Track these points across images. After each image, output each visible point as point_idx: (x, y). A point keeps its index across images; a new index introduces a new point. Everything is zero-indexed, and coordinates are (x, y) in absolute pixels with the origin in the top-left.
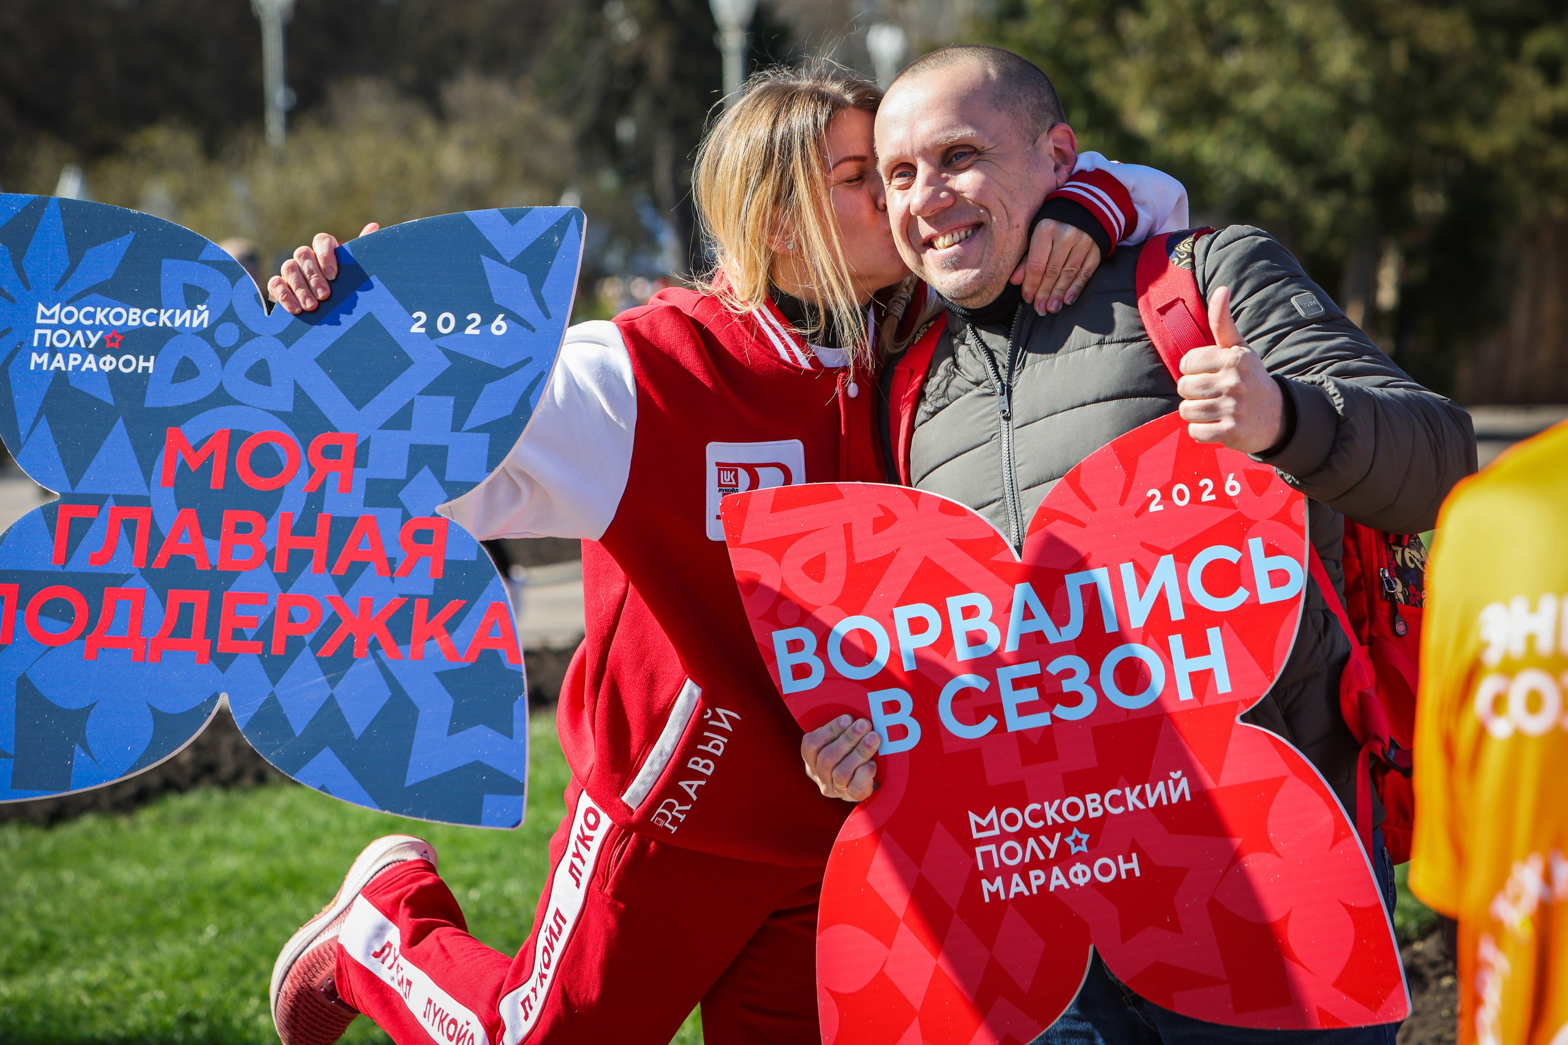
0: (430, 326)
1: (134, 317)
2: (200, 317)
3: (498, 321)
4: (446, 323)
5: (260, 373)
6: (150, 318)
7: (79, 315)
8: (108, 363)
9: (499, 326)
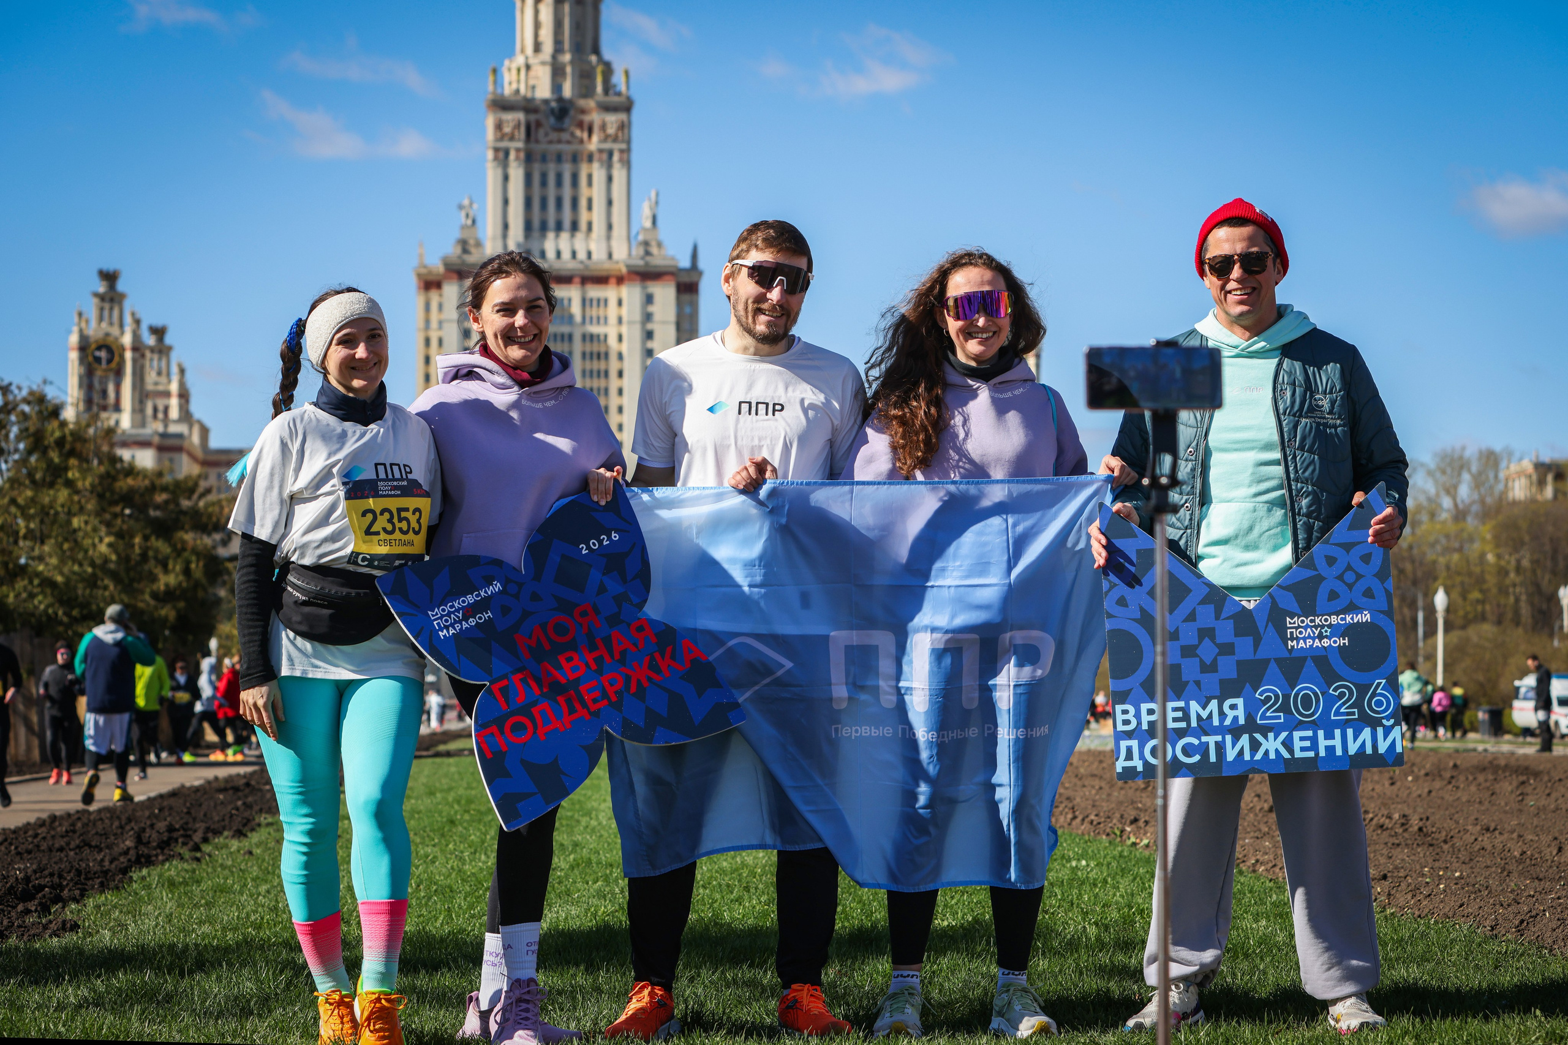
0: (588, 548)
1: (470, 599)
2: (497, 587)
3: (613, 535)
4: (594, 544)
5: (535, 597)
6: (477, 596)
7: (448, 608)
8: (472, 622)
9: (615, 536)
